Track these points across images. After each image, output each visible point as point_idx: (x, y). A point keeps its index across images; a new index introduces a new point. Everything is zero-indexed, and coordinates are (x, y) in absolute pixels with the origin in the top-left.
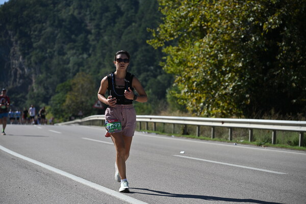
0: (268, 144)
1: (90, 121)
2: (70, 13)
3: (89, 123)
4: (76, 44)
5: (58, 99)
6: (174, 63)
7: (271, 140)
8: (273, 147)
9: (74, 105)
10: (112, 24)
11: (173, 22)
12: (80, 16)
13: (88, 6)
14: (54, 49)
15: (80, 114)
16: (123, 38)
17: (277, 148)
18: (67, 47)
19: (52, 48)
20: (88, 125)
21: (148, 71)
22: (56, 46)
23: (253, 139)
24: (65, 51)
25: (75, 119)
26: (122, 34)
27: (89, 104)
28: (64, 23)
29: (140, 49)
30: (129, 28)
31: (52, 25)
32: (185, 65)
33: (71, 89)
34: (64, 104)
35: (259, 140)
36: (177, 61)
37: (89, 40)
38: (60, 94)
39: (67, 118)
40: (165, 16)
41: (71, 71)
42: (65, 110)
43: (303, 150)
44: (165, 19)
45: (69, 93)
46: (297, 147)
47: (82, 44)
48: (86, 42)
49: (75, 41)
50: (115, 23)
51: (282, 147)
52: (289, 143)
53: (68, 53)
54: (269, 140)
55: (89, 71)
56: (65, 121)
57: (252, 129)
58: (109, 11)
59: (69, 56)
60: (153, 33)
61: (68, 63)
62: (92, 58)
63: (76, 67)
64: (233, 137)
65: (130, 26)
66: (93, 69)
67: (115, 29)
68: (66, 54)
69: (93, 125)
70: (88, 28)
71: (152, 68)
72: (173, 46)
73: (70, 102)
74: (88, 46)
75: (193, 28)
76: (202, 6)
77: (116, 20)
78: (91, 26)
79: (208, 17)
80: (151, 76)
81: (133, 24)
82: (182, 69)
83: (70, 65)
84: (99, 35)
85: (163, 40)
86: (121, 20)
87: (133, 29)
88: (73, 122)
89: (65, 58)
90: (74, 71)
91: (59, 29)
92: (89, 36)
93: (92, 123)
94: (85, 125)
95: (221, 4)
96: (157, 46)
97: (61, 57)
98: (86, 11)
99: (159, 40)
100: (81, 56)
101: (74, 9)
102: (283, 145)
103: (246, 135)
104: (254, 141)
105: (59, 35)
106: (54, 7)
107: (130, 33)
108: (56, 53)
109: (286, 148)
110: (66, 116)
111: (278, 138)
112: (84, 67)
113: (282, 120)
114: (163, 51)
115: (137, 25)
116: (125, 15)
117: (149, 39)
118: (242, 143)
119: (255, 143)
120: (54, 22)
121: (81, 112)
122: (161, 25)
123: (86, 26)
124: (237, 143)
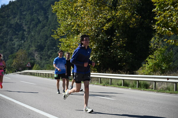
0: (108, 85)
1: (24, 73)
2: (15, 21)
3: (24, 74)
4: (18, 36)
5: (9, 62)
6: (64, 46)
7: (109, 83)
8: (110, 86)
9: (17, 65)
10: (36, 27)
11: (64, 27)
12: (21, 23)
13: (24, 18)
14: (8, 38)
15: (20, 69)
16: (41, 33)
17: (112, 87)
18: (14, 37)
19: (7, 38)
20: (24, 75)
21: (52, 49)
22: (9, 37)
23: (101, 83)
24: (13, 39)
25: (18, 71)
26: (40, 32)
27: (24, 65)
28: (12, 26)
29: (49, 39)
30: (43, 29)
31: (7, 27)
32: (70, 47)
33: (16, 57)
34: (12, 64)
35: (104, 83)
36: (66, 45)
37: (25, 34)
38: (11, 60)
39: (14, 71)
40: (60, 24)
41: (16, 49)
42: (12, 67)
43: (124, 88)
44: (60, 26)
45: (15, 59)
46: (121, 87)
47: (21, 36)
48: (23, 35)
49: (18, 35)
50: (37, 26)
51: (114, 87)
52: (118, 84)
53: (15, 40)
54: (108, 83)
55: (25, 49)
56: (13, 73)
57: (100, 78)
58: (34, 21)
59: (15, 42)
60: (54, 32)
61: (15, 45)
62: (26, 43)
63: (18, 47)
64: (92, 81)
65: (44, 28)
66: (26, 48)
67: (37, 29)
68: (14, 40)
69: (26, 75)
70: (24, 28)
71: (55, 48)
72: (64, 38)
73: (15, 63)
74: (24, 37)
75: (73, 30)
76: (77, 20)
77: (38, 25)
78: (25, 28)
79: (80, 25)
80: (54, 52)
81: (46, 27)
82: (68, 49)
83: (16, 46)
84: (29, 32)
85: (59, 35)
86: (40, 25)
87: (46, 29)
88: (17, 73)
89: (13, 42)
90: (17, 48)
91: (10, 29)
92: (25, 32)
93: (26, 74)
94: (22, 75)
95: (86, 19)
96: (56, 38)
97: (11, 42)
98: (23, 21)
99: (58, 35)
100: (20, 42)
101: (18, 19)
102: (115, 86)
103: (98, 80)
104: (102, 83)
105: (10, 32)
106: (8, 18)
107: (44, 31)
108: (8, 40)
109: (116, 87)
110: (13, 70)
111: (112, 82)
112: (22, 47)
113: (114, 74)
114: (59, 40)
115: (47, 28)
116: (42, 23)
117: (53, 35)
118: (96, 84)
119: (102, 84)
120: (8, 25)
121: (20, 68)
122: (59, 29)
123: (23, 27)
124: (93, 84)
